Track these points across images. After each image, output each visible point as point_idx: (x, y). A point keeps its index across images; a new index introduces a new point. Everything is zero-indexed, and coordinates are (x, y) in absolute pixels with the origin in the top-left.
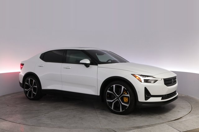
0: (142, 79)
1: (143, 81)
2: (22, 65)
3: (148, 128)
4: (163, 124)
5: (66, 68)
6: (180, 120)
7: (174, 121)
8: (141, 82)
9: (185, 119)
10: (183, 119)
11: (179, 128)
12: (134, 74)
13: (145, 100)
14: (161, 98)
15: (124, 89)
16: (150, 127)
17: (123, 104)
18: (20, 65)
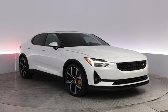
0: (93, 62)
1: (93, 65)
2: (21, 47)
3: (127, 108)
4: (142, 105)
5: (43, 50)
6: (158, 101)
7: (152, 102)
8: (91, 65)
9: (163, 100)
10: (160, 99)
11: (157, 108)
12: (86, 58)
13: (94, 84)
14: (113, 82)
15: (78, 71)
16: (129, 107)
17: (77, 86)
18: (19, 47)
